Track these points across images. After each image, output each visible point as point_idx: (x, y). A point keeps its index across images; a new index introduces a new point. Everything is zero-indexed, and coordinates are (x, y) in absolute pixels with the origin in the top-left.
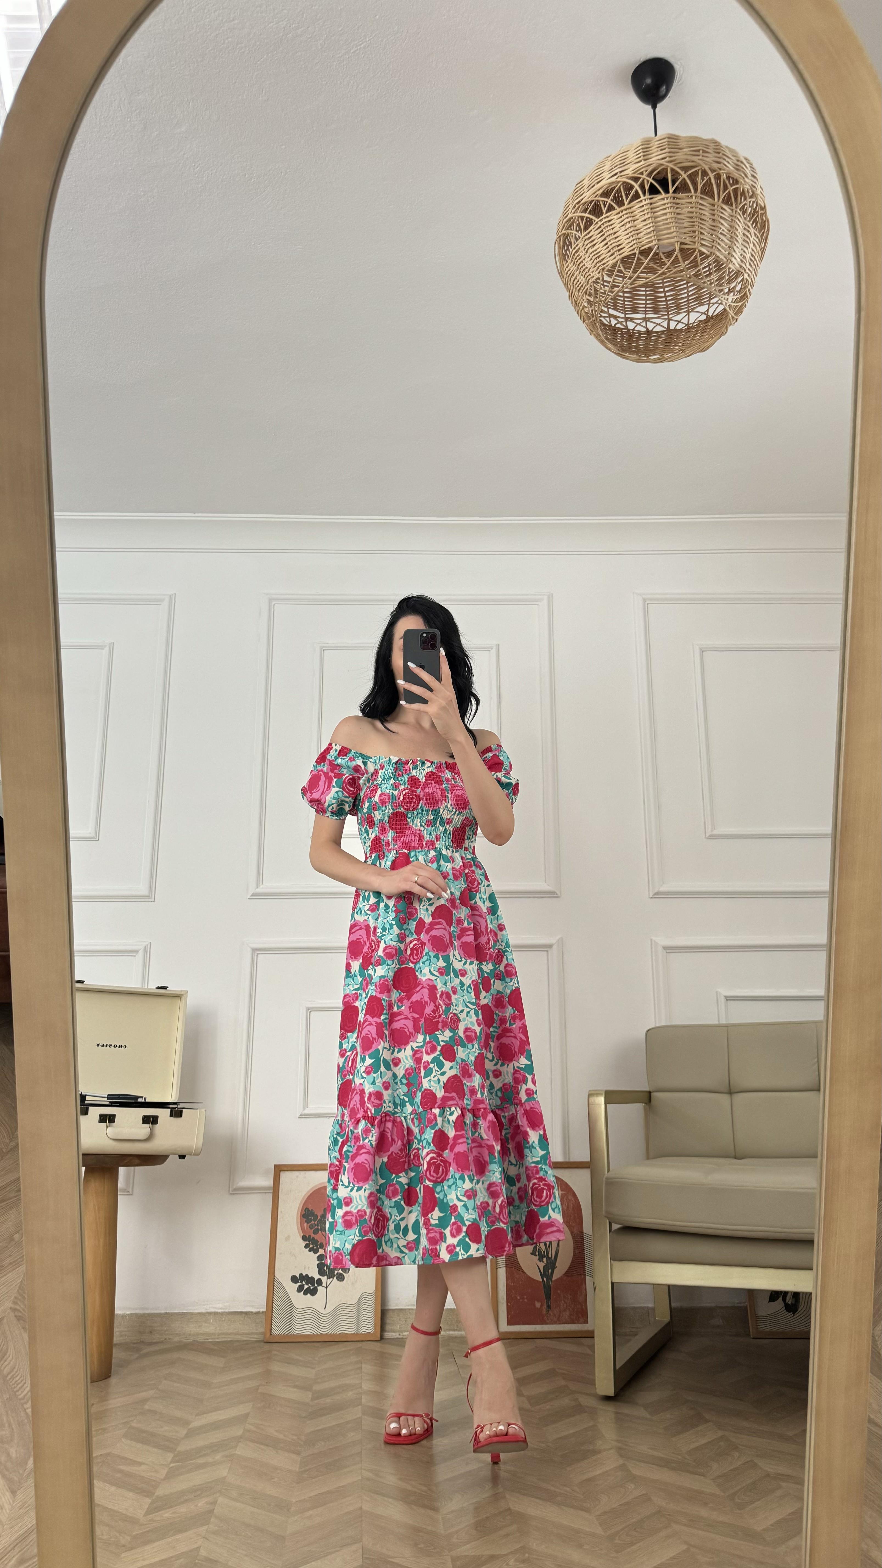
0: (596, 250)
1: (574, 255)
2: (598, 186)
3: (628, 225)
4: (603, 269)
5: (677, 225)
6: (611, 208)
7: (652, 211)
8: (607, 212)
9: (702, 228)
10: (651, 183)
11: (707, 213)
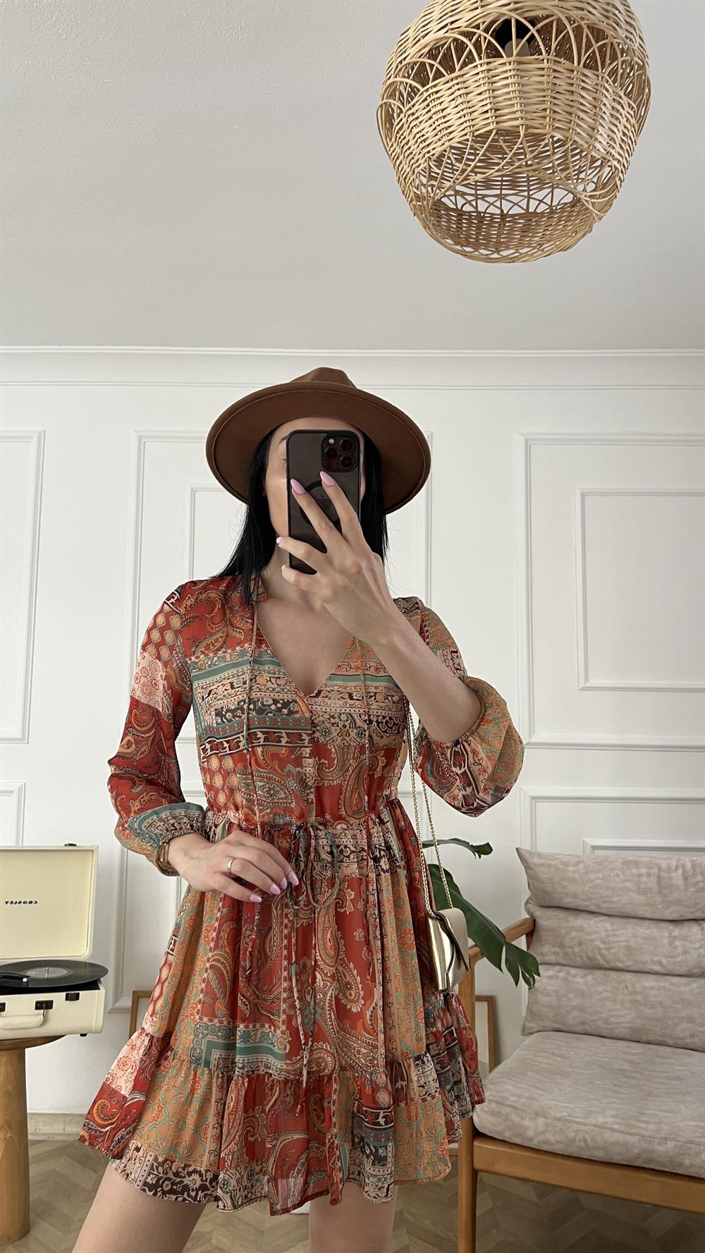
0: (423, 130)
1: (398, 133)
2: (423, 42)
3: (460, 100)
4: (429, 158)
5: (522, 101)
6: (438, 75)
7: (489, 81)
8: (434, 79)
9: (555, 104)
10: (489, 40)
11: (562, 85)
